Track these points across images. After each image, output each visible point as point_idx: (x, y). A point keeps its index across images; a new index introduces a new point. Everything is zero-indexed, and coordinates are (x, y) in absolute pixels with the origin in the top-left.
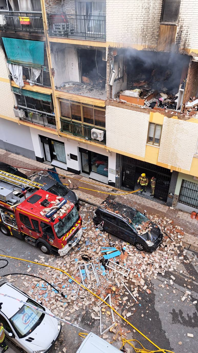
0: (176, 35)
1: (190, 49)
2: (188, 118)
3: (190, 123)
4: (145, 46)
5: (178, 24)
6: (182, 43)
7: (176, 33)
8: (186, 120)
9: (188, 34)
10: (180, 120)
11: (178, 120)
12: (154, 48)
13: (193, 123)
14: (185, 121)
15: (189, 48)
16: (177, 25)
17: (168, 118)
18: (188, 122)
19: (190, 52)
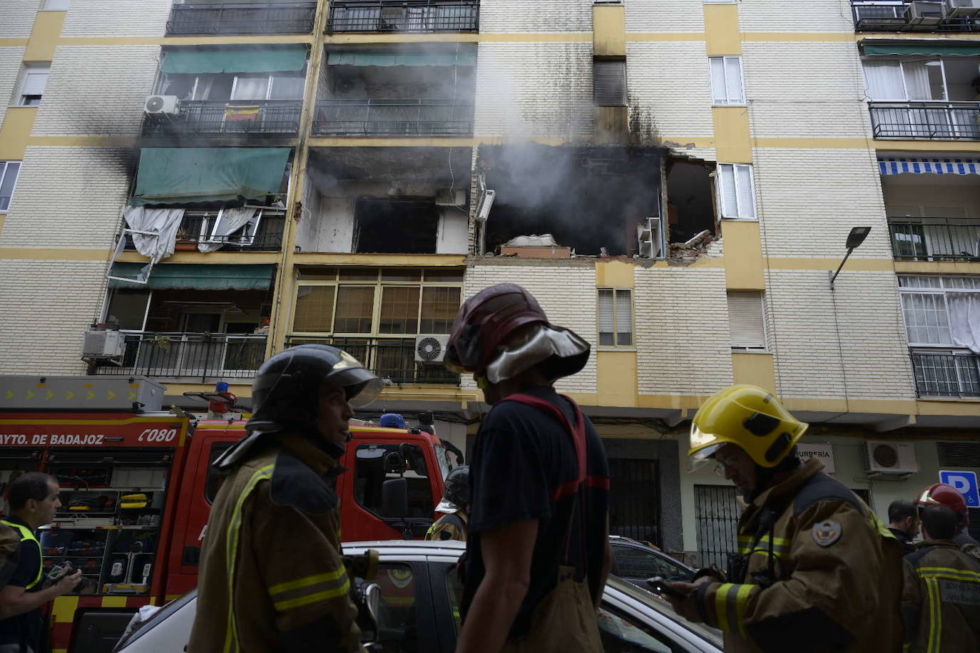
0: (629, 119)
1: (661, 138)
2: (691, 260)
3: (698, 269)
4: (568, 139)
5: (630, 105)
6: (643, 131)
7: (629, 117)
8: (687, 266)
9: (651, 116)
10: (674, 269)
11: (669, 269)
12: (589, 142)
13: (706, 270)
14: (686, 269)
15: (659, 136)
16: (627, 105)
17: (644, 269)
18: (693, 269)
19: (663, 141)
